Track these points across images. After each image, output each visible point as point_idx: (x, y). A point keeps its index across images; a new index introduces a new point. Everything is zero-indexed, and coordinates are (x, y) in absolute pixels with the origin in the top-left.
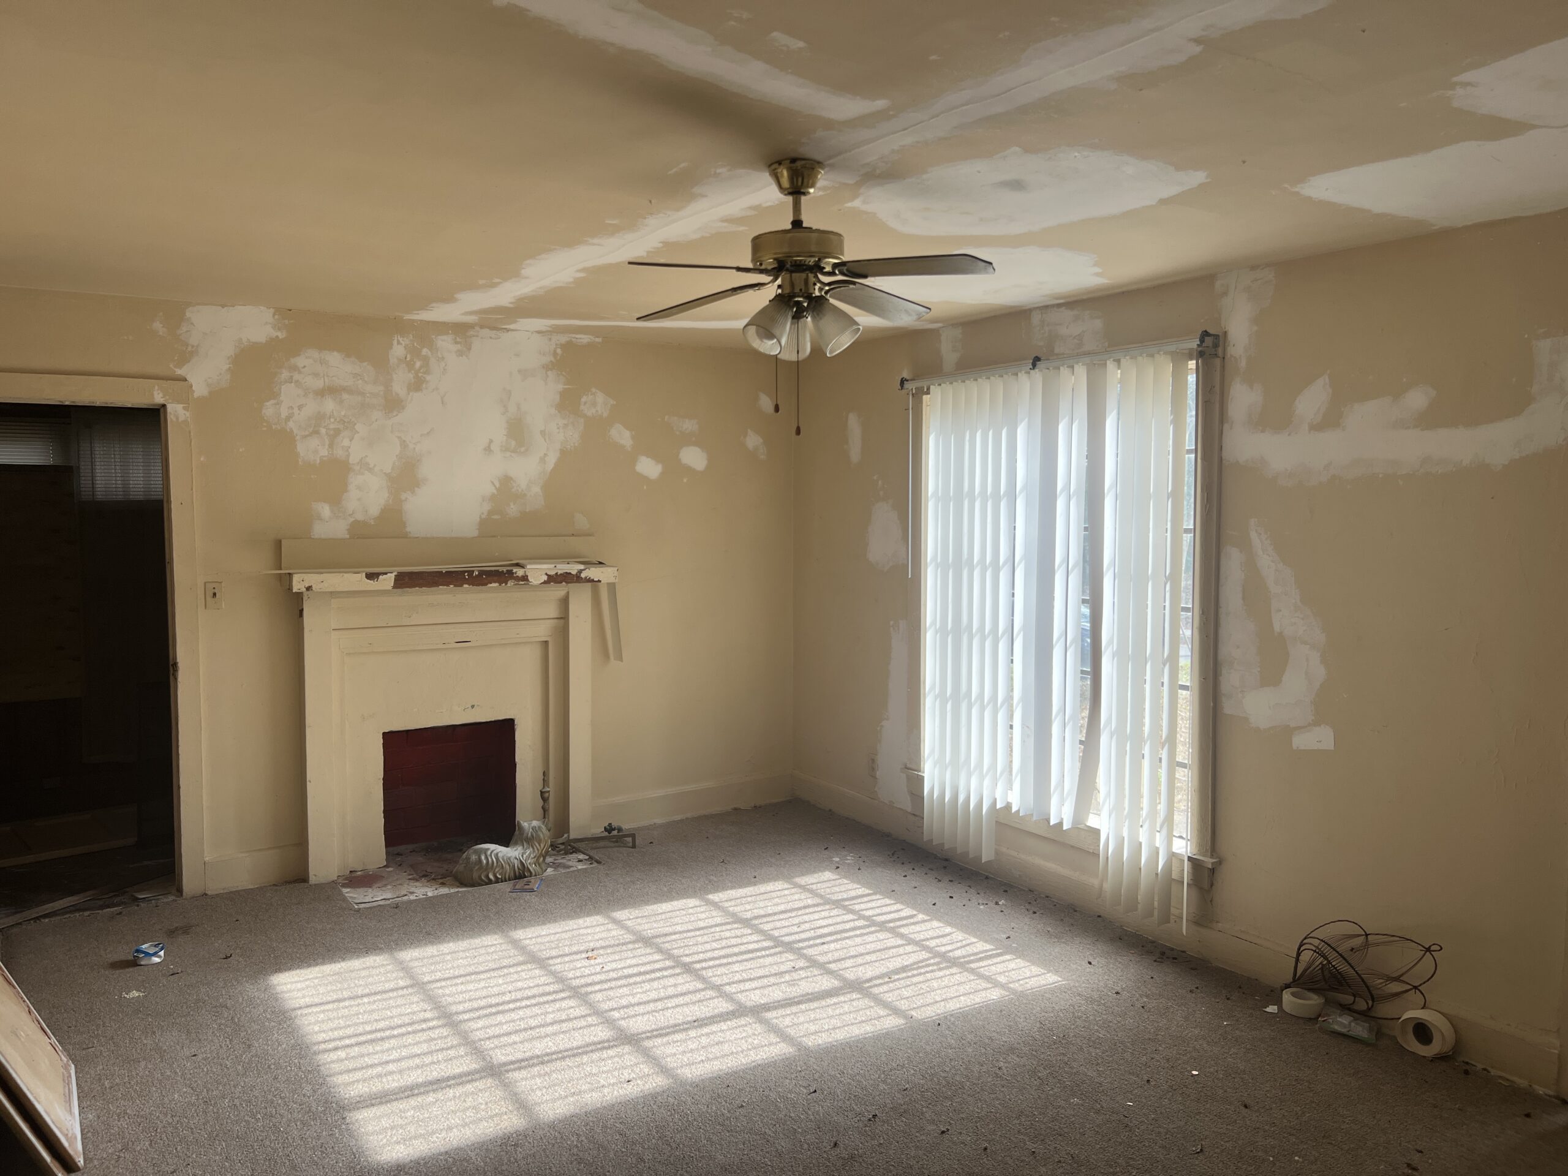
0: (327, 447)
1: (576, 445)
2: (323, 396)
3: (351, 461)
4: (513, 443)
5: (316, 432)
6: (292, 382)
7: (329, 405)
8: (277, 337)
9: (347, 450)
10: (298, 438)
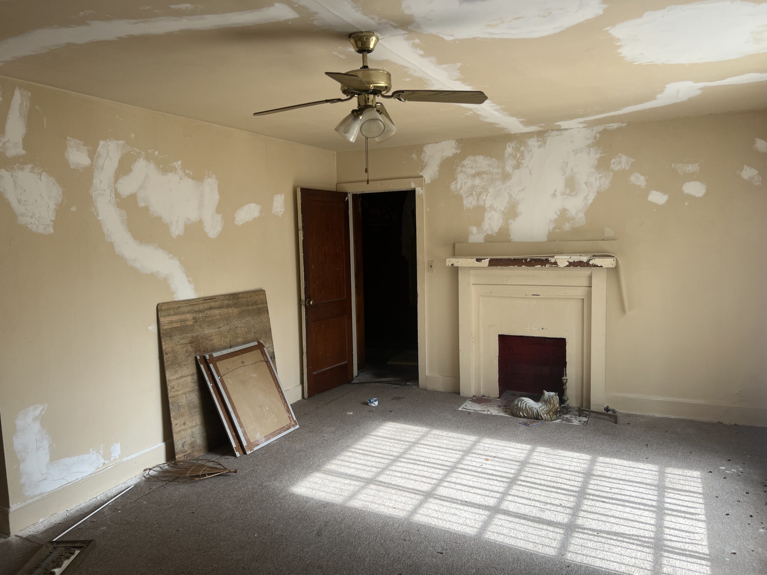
0: (476, 200)
1: (607, 188)
2: (474, 177)
3: (486, 206)
4: (568, 191)
5: (471, 194)
6: (462, 172)
7: (477, 181)
8: (457, 153)
9: (485, 201)
10: (464, 197)
